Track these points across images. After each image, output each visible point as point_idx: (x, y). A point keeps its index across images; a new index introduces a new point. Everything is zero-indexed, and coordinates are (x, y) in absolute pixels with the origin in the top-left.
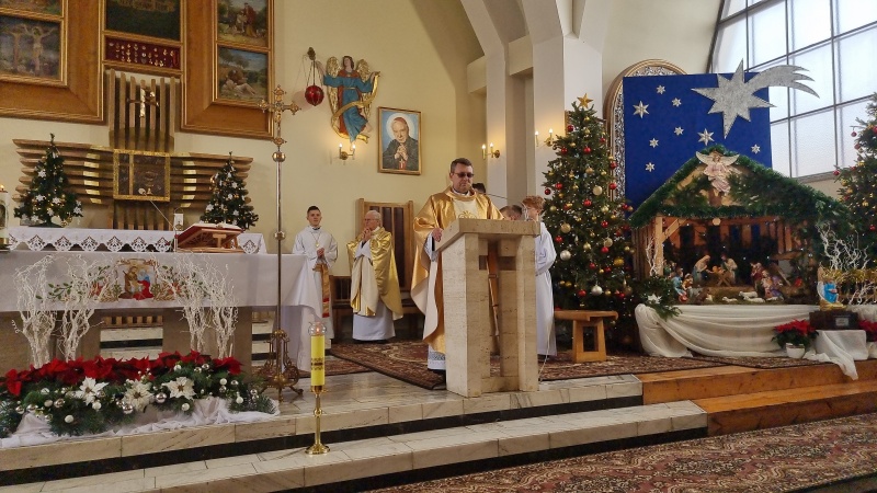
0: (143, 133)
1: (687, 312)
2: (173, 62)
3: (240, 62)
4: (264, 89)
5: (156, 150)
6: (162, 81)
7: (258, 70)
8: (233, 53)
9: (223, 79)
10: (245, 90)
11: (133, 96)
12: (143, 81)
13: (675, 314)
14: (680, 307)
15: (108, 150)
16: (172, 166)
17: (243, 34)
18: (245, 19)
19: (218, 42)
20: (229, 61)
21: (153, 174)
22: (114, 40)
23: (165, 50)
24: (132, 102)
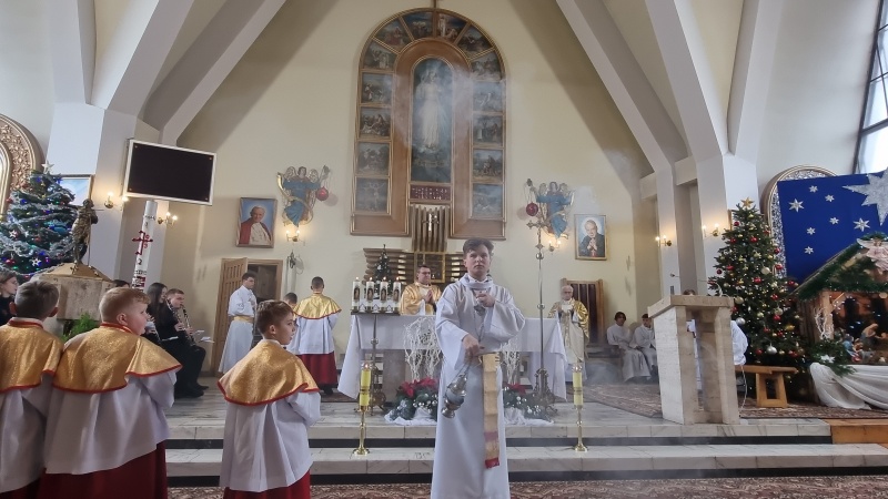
0: (430, 241)
1: (862, 371)
2: (446, 196)
3: (486, 192)
4: (500, 208)
5: (437, 251)
6: (441, 208)
7: (496, 197)
8: (481, 187)
9: (475, 203)
10: (488, 210)
11: (425, 219)
12: (430, 209)
13: (850, 372)
14: (854, 366)
15: (411, 252)
16: (446, 259)
17: (487, 175)
18: (488, 165)
19: (473, 181)
20: (479, 192)
21: (436, 266)
22: (415, 186)
23: (442, 190)
24: (424, 222)
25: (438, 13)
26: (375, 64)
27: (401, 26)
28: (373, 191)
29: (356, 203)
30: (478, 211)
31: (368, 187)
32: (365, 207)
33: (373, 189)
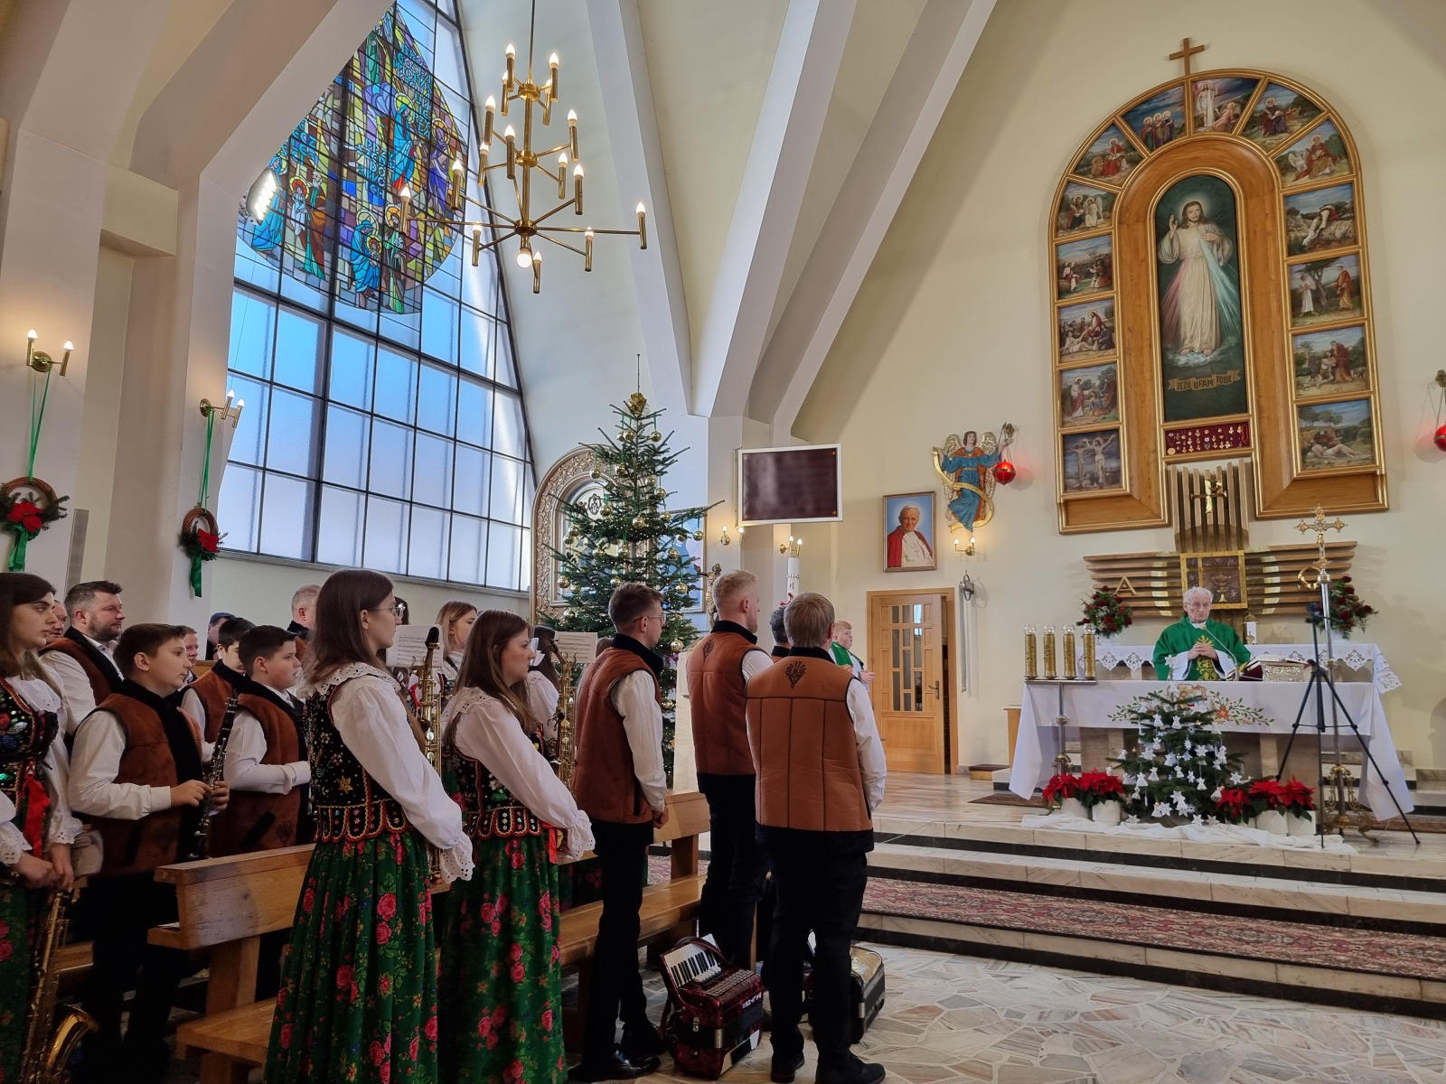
0: (1211, 530)
2: (1241, 440)
3: (1330, 419)
4: (1368, 446)
5: (1228, 549)
6: (1230, 464)
7: (1356, 423)
8: (1318, 410)
9: (1306, 445)
10: (1339, 454)
11: (1197, 491)
12: (1207, 470)
15: (1174, 555)
16: (1248, 562)
17: (1332, 382)
18: (1332, 362)
19: (1297, 401)
20: (1313, 421)
21: (1226, 577)
22: (1174, 431)
23: (1231, 428)
24: (1197, 497)
25: (1194, 82)
26: (1077, 222)
27: (1122, 136)
28: (1093, 454)
29: (1065, 478)
30: (1315, 460)
31: (1083, 447)
32: (1081, 482)
33: (1093, 450)
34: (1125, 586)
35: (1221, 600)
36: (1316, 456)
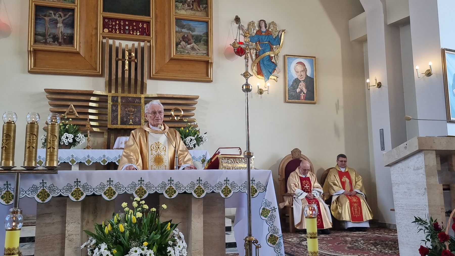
0: (126, 80)
2: (146, 32)
3: (190, 29)
4: (206, 47)
5: (135, 92)
6: (139, 44)
7: (201, 34)
8: (184, 23)
9: (178, 40)
10: (193, 48)
11: (120, 56)
12: (127, 45)
15: (104, 94)
17: (192, 9)
19: (175, 16)
20: (182, 29)
21: (134, 110)
22: (109, 19)
23: (141, 24)
24: (120, 60)
28: (56, 22)
29: (36, 34)
30: (181, 49)
31: (49, 16)
32: (46, 40)
33: (57, 20)
34: (71, 111)
35: (130, 123)
36: (182, 48)
